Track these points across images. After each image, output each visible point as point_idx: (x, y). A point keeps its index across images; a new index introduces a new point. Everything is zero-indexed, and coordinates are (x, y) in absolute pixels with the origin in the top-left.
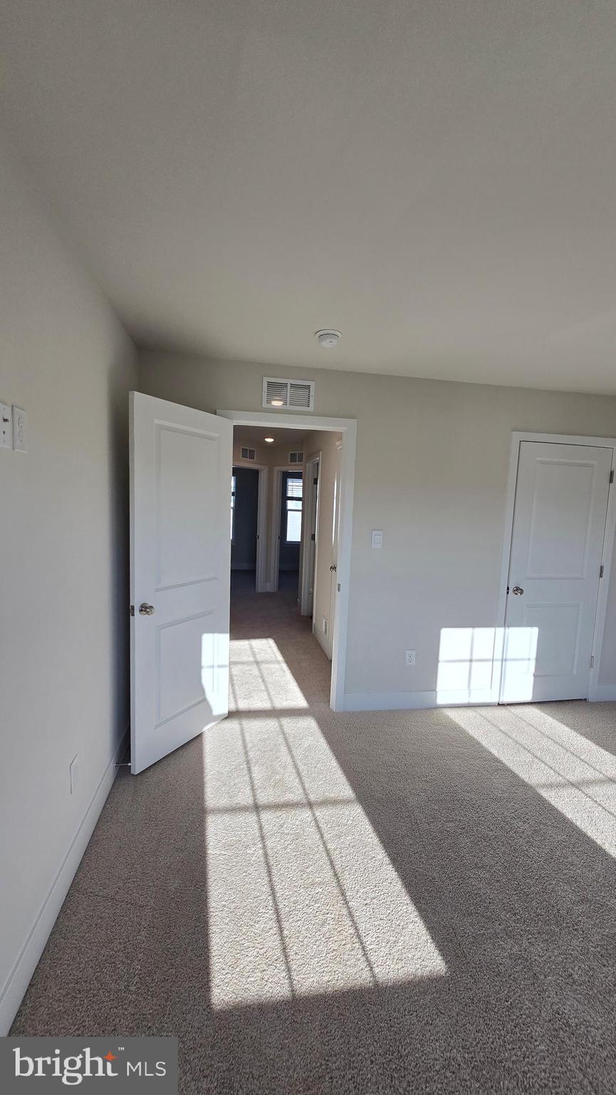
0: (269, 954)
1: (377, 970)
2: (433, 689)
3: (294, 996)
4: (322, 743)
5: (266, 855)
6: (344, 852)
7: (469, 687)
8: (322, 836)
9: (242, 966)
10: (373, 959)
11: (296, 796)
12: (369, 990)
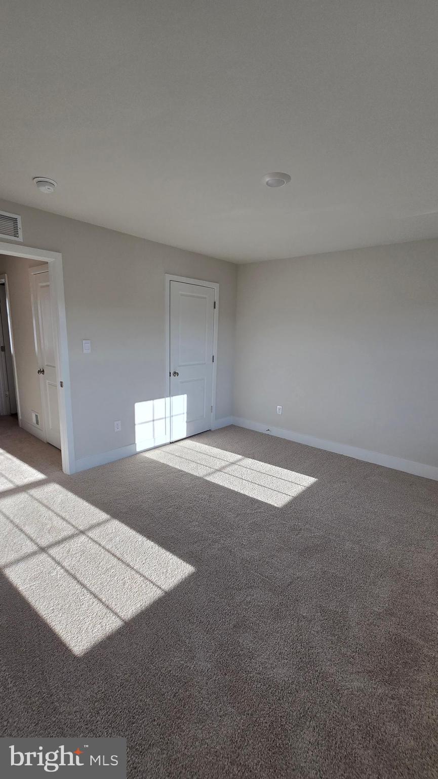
0: (99, 614)
1: (163, 587)
2: (134, 443)
3: (125, 622)
4: (70, 495)
5: (67, 571)
6: (118, 546)
7: (154, 436)
8: (100, 545)
9: (85, 629)
10: (159, 584)
11: (70, 531)
12: (164, 597)
